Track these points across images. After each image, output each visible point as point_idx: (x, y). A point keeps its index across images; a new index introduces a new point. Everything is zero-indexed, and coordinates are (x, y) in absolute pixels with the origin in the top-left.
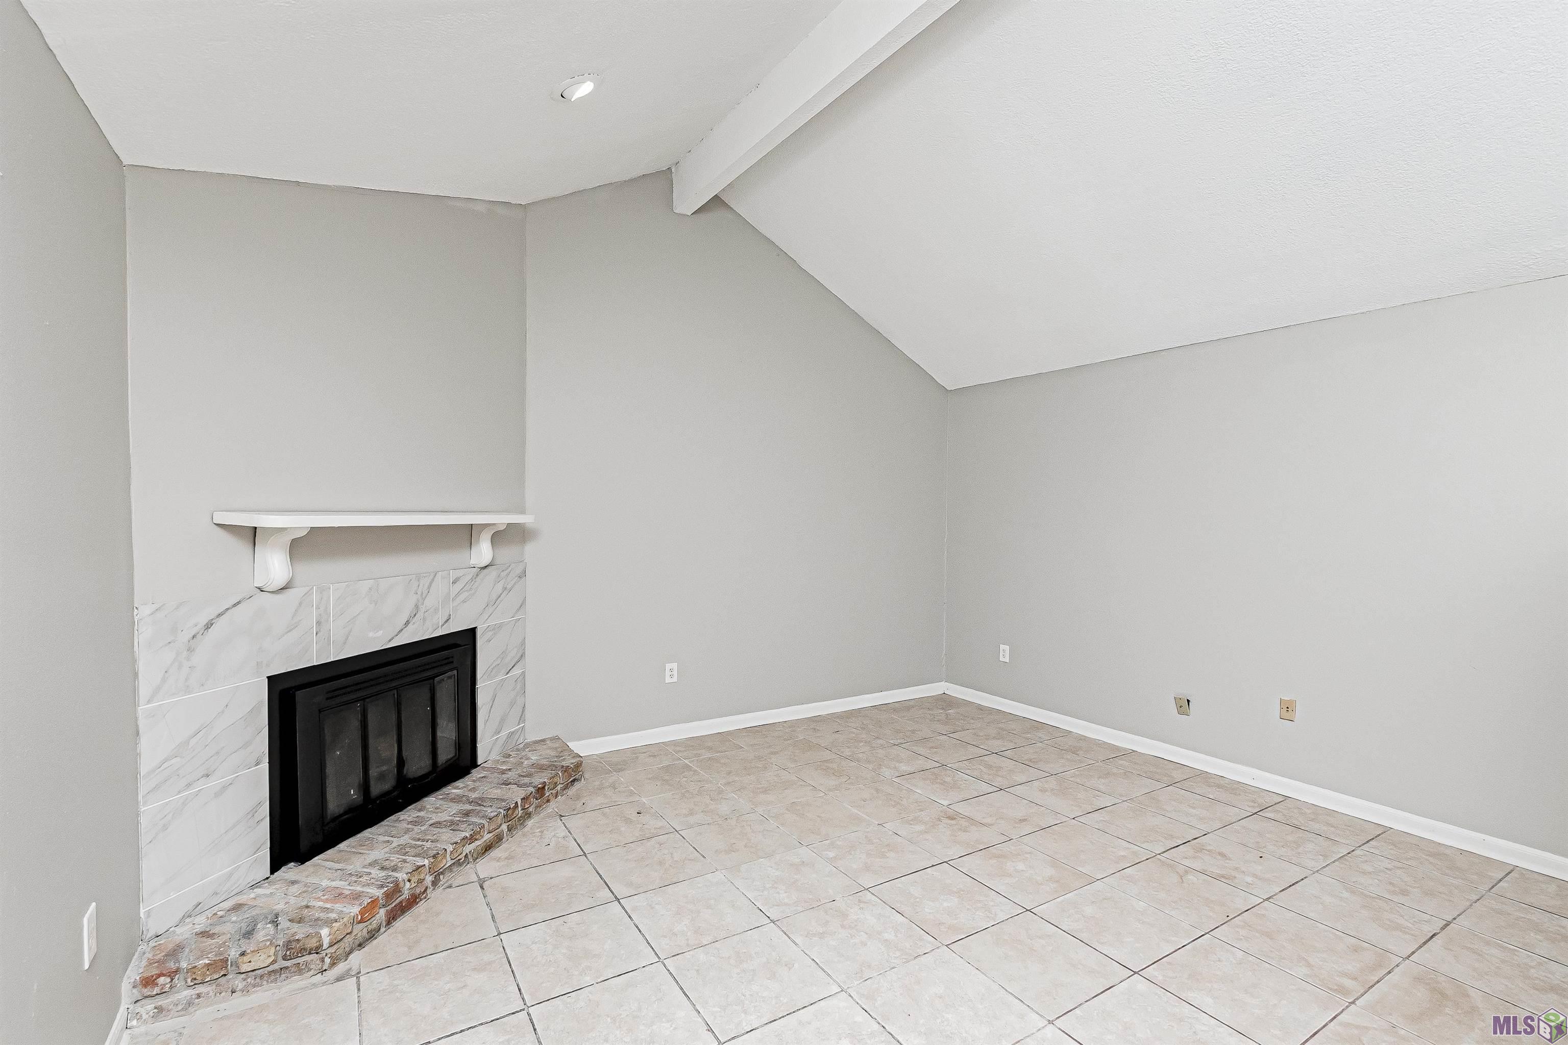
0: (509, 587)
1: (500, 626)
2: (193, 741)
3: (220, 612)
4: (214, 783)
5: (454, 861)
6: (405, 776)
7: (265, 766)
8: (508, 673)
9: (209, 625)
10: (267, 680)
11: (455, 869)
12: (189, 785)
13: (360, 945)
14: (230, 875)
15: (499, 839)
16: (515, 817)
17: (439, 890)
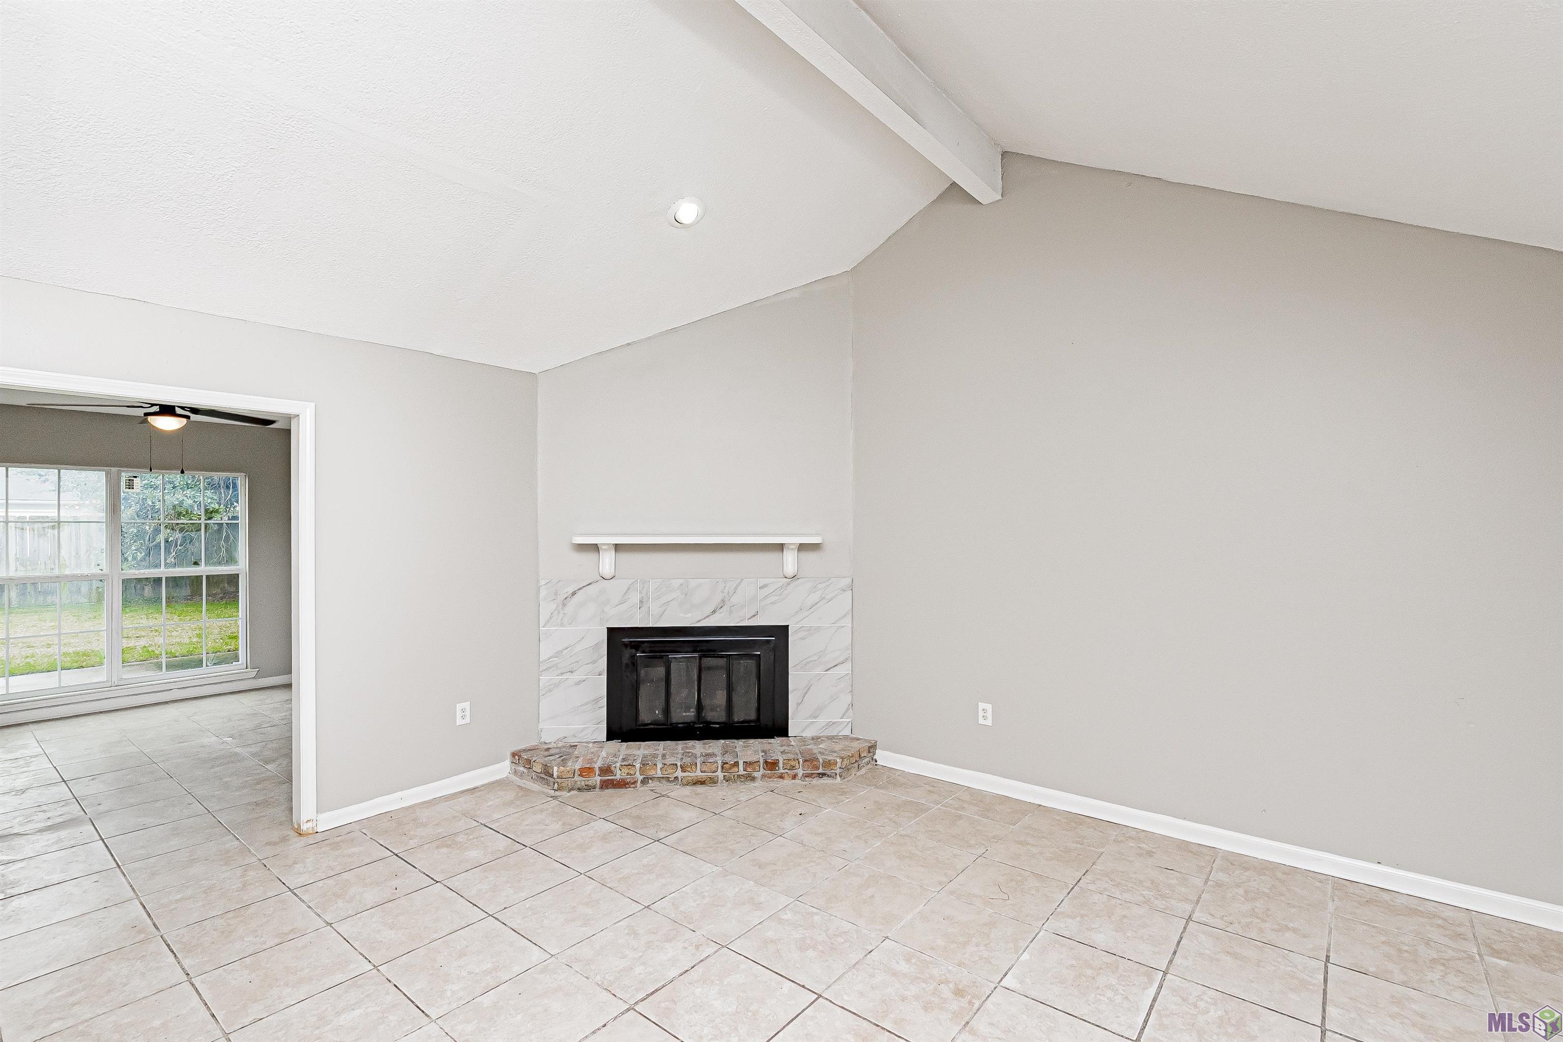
0: (828, 597)
1: (818, 629)
2: (564, 652)
3: (580, 587)
4: (576, 677)
5: (662, 776)
6: (704, 717)
7: (605, 677)
8: (826, 670)
9: (574, 594)
10: (606, 629)
11: (664, 781)
12: (562, 674)
13: (579, 789)
14: (584, 729)
15: (713, 781)
16: (731, 773)
17: (645, 788)
